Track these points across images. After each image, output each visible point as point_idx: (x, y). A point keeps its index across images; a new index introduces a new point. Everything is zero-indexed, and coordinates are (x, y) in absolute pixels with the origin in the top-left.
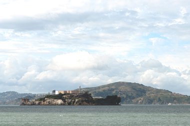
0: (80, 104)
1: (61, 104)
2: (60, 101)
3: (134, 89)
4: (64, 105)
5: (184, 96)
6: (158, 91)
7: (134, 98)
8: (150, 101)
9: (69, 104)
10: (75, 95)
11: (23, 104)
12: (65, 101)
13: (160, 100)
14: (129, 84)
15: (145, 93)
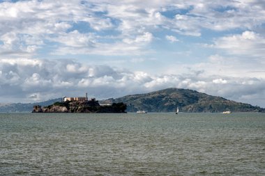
0: (82, 112)
1: (65, 112)
2: (64, 109)
3: (186, 96)
4: (67, 112)
5: (238, 103)
6: (212, 98)
7: (184, 105)
8: (201, 109)
9: (72, 112)
10: (81, 102)
11: (34, 111)
12: (68, 109)
13: (211, 107)
14: (181, 90)
15: (198, 100)
